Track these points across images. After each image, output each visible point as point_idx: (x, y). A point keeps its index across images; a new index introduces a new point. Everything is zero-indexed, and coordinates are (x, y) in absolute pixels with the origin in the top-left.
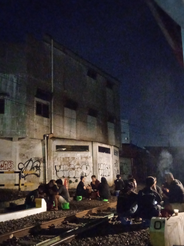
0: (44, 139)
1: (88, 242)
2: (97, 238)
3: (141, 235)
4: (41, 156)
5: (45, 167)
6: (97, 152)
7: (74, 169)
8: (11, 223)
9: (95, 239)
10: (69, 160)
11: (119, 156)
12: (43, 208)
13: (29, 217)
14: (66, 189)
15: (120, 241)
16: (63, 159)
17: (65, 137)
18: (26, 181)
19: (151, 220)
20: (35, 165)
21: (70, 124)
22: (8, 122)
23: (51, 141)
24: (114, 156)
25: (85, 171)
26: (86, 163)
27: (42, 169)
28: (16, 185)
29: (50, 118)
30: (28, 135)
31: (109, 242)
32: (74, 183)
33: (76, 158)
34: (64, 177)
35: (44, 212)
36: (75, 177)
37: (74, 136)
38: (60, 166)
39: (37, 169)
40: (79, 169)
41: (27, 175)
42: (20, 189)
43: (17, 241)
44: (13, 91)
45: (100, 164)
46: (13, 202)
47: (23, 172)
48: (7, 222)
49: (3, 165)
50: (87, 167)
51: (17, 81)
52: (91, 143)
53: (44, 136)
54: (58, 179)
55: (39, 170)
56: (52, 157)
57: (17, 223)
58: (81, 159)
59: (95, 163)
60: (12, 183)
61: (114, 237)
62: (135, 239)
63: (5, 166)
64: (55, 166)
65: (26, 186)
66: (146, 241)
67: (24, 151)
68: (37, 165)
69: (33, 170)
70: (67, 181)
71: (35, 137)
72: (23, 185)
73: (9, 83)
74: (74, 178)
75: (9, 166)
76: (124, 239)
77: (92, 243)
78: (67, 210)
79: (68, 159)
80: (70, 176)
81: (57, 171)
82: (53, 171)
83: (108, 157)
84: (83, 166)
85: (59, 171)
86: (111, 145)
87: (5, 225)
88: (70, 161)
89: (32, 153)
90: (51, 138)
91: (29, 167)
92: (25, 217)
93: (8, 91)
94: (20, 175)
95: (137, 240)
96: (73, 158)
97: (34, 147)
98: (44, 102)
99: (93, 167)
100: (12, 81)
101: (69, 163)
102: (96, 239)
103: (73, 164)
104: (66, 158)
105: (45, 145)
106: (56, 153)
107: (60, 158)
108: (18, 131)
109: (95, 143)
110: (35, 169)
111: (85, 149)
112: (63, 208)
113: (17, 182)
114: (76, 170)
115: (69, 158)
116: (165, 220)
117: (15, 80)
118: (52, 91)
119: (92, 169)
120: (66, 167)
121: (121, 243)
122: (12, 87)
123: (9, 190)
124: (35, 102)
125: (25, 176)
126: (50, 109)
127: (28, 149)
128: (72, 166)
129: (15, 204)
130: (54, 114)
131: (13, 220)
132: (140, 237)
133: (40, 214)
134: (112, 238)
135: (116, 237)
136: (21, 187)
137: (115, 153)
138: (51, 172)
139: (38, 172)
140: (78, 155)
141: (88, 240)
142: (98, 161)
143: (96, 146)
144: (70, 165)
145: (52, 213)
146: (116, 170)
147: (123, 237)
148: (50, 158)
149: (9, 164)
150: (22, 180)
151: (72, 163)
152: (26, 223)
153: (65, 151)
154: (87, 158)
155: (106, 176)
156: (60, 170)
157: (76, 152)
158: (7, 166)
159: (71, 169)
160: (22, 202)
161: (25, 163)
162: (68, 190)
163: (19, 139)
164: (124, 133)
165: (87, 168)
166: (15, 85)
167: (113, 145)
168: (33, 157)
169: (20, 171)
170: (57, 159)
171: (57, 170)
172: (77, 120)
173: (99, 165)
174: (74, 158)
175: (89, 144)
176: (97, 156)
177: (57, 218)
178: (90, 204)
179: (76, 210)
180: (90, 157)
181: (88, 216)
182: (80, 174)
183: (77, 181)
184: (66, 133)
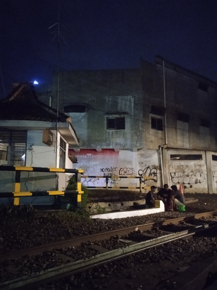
0: (159, 149)
4: (157, 164)
5: (161, 174)
6: (210, 161)
7: (188, 176)
8: (136, 218)
10: (183, 168)
12: (161, 208)
13: (150, 215)
14: (182, 194)
16: (178, 166)
17: (178, 147)
18: (145, 185)
20: (153, 171)
21: (183, 135)
22: (129, 136)
23: (165, 151)
25: (199, 178)
26: (200, 171)
27: (158, 175)
28: (137, 188)
29: (164, 130)
30: (145, 146)
32: (188, 188)
33: (189, 166)
34: (179, 183)
35: (162, 212)
37: (187, 146)
38: (175, 173)
39: (154, 175)
40: (193, 176)
42: (141, 191)
43: (141, 233)
44: (131, 110)
46: (136, 202)
47: (142, 178)
48: (132, 217)
49: (126, 172)
51: (135, 101)
52: (204, 152)
53: (159, 147)
55: (156, 176)
56: (167, 165)
57: (141, 219)
58: (195, 166)
59: (209, 171)
60: (134, 186)
63: (127, 172)
64: (171, 173)
65: (146, 189)
67: (143, 159)
68: (154, 171)
69: (151, 176)
70: (182, 187)
71: (151, 148)
72: (143, 188)
73: (128, 103)
74: (189, 184)
78: (184, 212)
79: (182, 167)
80: (185, 182)
81: (172, 178)
82: (168, 177)
84: (197, 173)
85: (174, 178)
87: (131, 220)
88: (184, 169)
89: (149, 161)
90: (166, 148)
91: (148, 173)
92: (147, 215)
93: (127, 110)
94: (140, 180)
96: (186, 166)
97: (150, 156)
98: (158, 117)
99: (207, 174)
100: (130, 102)
101: (183, 170)
104: (180, 165)
105: (160, 154)
106: (171, 161)
107: (175, 165)
108: (137, 143)
109: (209, 152)
110: (153, 175)
111: (199, 157)
112: (180, 210)
113: (138, 186)
114: (190, 177)
115: (183, 166)
117: (133, 100)
119: (206, 176)
120: (181, 174)
122: (130, 106)
123: (132, 191)
124: (150, 118)
125: (145, 181)
126: (163, 123)
127: (146, 158)
128: (186, 173)
129: (137, 203)
130: (168, 127)
131: (137, 216)
133: (159, 214)
136: (142, 190)
138: (167, 178)
139: (155, 178)
140: (192, 163)
141: (205, 240)
142: (212, 169)
143: (210, 155)
144: (184, 172)
145: (170, 213)
148: (165, 166)
149: (131, 171)
150: (142, 184)
151: (186, 170)
152: (148, 220)
153: (179, 159)
154: (200, 166)
156: (175, 176)
157: (190, 161)
158: (129, 172)
159: (185, 175)
160: (143, 202)
161: (144, 170)
162: (183, 194)
163: (138, 150)
165: (201, 175)
166: (133, 105)
168: (150, 164)
169: (140, 176)
170: (171, 167)
172: (189, 131)
173: (214, 172)
174: (188, 166)
175: (203, 153)
176: (211, 164)
177: (175, 218)
178: (205, 208)
179: (192, 212)
180: (204, 165)
181: (204, 218)
182: (194, 180)
183: (191, 187)
184: (179, 144)
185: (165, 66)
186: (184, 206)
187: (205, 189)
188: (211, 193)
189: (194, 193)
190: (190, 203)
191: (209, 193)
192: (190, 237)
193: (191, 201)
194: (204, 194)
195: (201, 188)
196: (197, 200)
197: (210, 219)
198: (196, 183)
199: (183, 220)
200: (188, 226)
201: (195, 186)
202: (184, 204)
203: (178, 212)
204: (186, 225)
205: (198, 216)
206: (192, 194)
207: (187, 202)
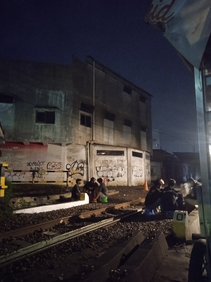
0: (87, 144)
1: (122, 228)
3: (166, 225)
4: (84, 159)
5: (87, 168)
6: (131, 157)
7: (111, 170)
8: (61, 211)
11: (150, 161)
12: (86, 200)
13: (75, 208)
15: (148, 228)
16: (103, 161)
17: (104, 144)
18: (72, 179)
19: (174, 213)
20: (80, 166)
21: (108, 132)
22: (58, 130)
23: (92, 146)
24: (146, 160)
25: (121, 172)
26: (121, 165)
27: (85, 169)
28: (64, 182)
29: (92, 127)
30: (74, 142)
31: (139, 229)
32: (111, 181)
33: (113, 161)
34: (103, 176)
35: (87, 204)
37: (112, 142)
38: (100, 168)
40: (116, 170)
41: (73, 174)
42: (67, 185)
43: (66, 225)
44: (62, 105)
46: (62, 195)
47: (70, 172)
48: (57, 211)
49: (54, 166)
51: (65, 96)
52: (126, 149)
53: (87, 142)
54: (99, 178)
55: (83, 170)
56: (93, 160)
57: (66, 211)
58: (118, 161)
59: (129, 165)
60: (61, 180)
61: (144, 225)
62: (161, 228)
63: (55, 166)
64: (96, 167)
65: (72, 183)
66: (170, 230)
67: (71, 154)
69: (78, 170)
70: (105, 180)
71: (79, 143)
72: (70, 182)
73: (59, 98)
74: (112, 177)
75: (59, 167)
76: (152, 227)
78: (106, 203)
79: (106, 162)
80: (108, 176)
81: (97, 172)
82: (94, 171)
83: (141, 161)
84: (119, 168)
86: (143, 151)
87: (56, 213)
88: (108, 164)
89: (77, 156)
90: (93, 144)
91: (75, 167)
92: (72, 208)
93: (58, 105)
94: (67, 174)
95: (162, 228)
96: (110, 161)
97: (78, 151)
98: (88, 114)
99: (128, 169)
100: (61, 97)
103: (111, 166)
104: (105, 160)
105: (87, 149)
106: (97, 156)
107: (100, 160)
108: (66, 138)
109: (130, 149)
110: (80, 169)
111: (121, 153)
112: (103, 202)
113: (65, 180)
114: (113, 171)
115: (107, 161)
116: (186, 213)
117: (63, 96)
118: (94, 105)
119: (126, 170)
120: (105, 168)
121: (149, 230)
122: (60, 101)
123: (60, 185)
124: (80, 114)
125: (72, 175)
126: (91, 119)
127: (74, 153)
128: (110, 168)
129: (64, 197)
130: (95, 124)
131: (63, 209)
132: (165, 227)
133: (84, 205)
134: (142, 226)
135: (145, 225)
136: (69, 183)
137: (147, 157)
138: (93, 172)
139: (82, 172)
140: (115, 158)
141: (123, 227)
142: (132, 164)
143: (130, 151)
144: (108, 167)
145: (94, 205)
146: (148, 172)
147: (151, 226)
148: (92, 160)
149: (59, 165)
150: (70, 178)
152: (73, 212)
153: (104, 155)
154: (122, 161)
155: (138, 177)
156: (100, 170)
157: (113, 156)
158: (57, 166)
159: (109, 170)
160: (69, 195)
161: (72, 165)
163: (67, 145)
164: (155, 140)
165: (122, 169)
166: (63, 100)
167: (145, 151)
168: (78, 159)
169: (68, 170)
170: (97, 161)
172: (114, 129)
173: (133, 167)
175: (124, 150)
176: (131, 159)
177: (97, 209)
178: (124, 199)
179: (113, 203)
180: (125, 160)
181: (123, 208)
182: (116, 174)
183: (114, 180)
184: (105, 140)
185: (95, 67)
186: (107, 198)
187: (125, 182)
188: (130, 185)
189: (116, 185)
190: (112, 195)
191: (128, 186)
192: (109, 226)
193: (112, 193)
194: (124, 186)
195: (122, 181)
196: (118, 192)
197: (127, 209)
198: (118, 176)
199: (104, 210)
200: (109, 215)
201: (117, 179)
202: (107, 196)
203: (101, 203)
204: (107, 215)
205: (117, 207)
206: (114, 186)
207: (109, 194)
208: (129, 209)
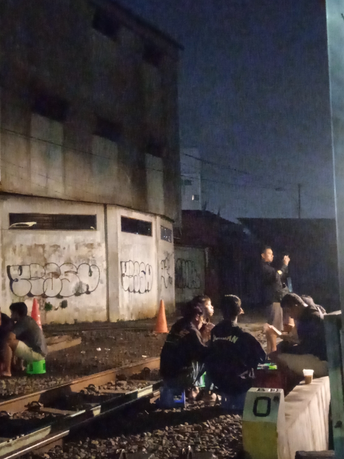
1: (92, 450)
2: (115, 441)
3: (222, 431)
6: (117, 233)
7: (56, 275)
9: (110, 443)
10: (44, 251)
11: (173, 243)
15: (171, 445)
16: (30, 248)
17: (34, 194)
21: (46, 156)
24: (161, 242)
25: (86, 280)
26: (88, 260)
31: (144, 450)
32: (56, 309)
33: (62, 247)
34: (30, 295)
36: (61, 294)
37: (57, 189)
38: (20, 268)
40: (71, 275)
45: (126, 262)
50: (92, 269)
52: (102, 208)
58: (77, 249)
59: (112, 260)
61: (157, 436)
62: (207, 442)
64: (8, 267)
70: (38, 306)
74: (59, 296)
76: (181, 441)
77: (102, 454)
78: (41, 376)
79: (41, 250)
80: (47, 294)
81: (12, 281)
83: (147, 247)
84: (81, 266)
85: (17, 280)
86: (155, 215)
88: (46, 255)
95: (211, 442)
96: (54, 246)
99: (107, 269)
101: (45, 259)
102: (113, 443)
103: (56, 262)
104: (36, 245)
106: (10, 233)
107: (21, 245)
109: (113, 208)
111: (88, 223)
112: (29, 372)
114: (62, 277)
115: (43, 246)
116: (279, 394)
119: (103, 275)
120: (38, 269)
121: (172, 451)
128: (53, 268)
134: (151, 441)
135: (162, 437)
137: (165, 234)
140: (69, 239)
141: (94, 446)
142: (119, 255)
143: (116, 215)
144: (46, 264)
146: (166, 277)
147: (178, 437)
151: (53, 259)
153: (32, 228)
154: (91, 246)
155: (139, 292)
156: (22, 277)
157: (64, 232)
159: (49, 274)
162: (40, 327)
164: (189, 182)
165: (90, 272)
167: (158, 215)
170: (11, 249)
171: (13, 278)
172: (65, 148)
173: (123, 264)
174: (59, 246)
175: (97, 211)
176: (117, 241)
177: (14, 396)
178: (97, 361)
179: (63, 376)
180: (99, 245)
181: (93, 389)
182: (72, 286)
183: (64, 305)
184: (36, 182)
187: (101, 310)
188: (114, 319)
189: (71, 322)
190: (60, 352)
191: (108, 321)
192: (53, 446)
193: (62, 344)
194: (96, 323)
195: (90, 307)
196: (78, 341)
197: (108, 391)
198: (78, 294)
199: (37, 398)
200: (50, 414)
201: (73, 302)
203: (25, 379)
204: (46, 413)
205: (78, 385)
206: (67, 324)
207: (50, 349)
208: (112, 391)
